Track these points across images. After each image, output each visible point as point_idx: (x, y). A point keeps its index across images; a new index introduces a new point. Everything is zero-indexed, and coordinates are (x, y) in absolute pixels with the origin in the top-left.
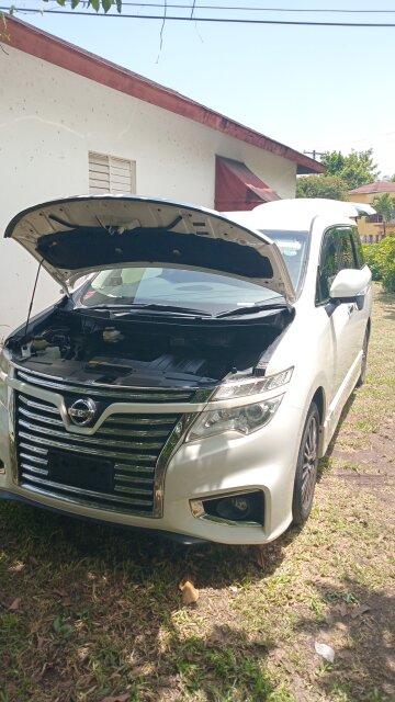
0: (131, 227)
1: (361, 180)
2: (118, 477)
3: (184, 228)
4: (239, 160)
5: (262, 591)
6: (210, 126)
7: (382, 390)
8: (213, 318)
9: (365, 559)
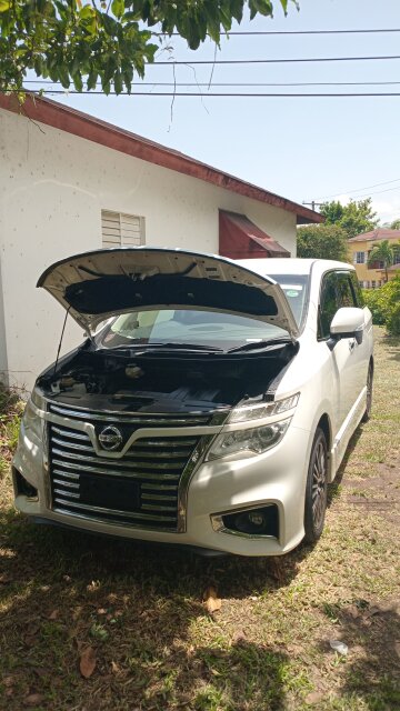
0: (151, 274)
1: (361, 228)
2: (144, 496)
3: (198, 273)
4: (240, 213)
5: (279, 599)
6: (213, 183)
7: (388, 424)
8: (225, 352)
9: (375, 571)
